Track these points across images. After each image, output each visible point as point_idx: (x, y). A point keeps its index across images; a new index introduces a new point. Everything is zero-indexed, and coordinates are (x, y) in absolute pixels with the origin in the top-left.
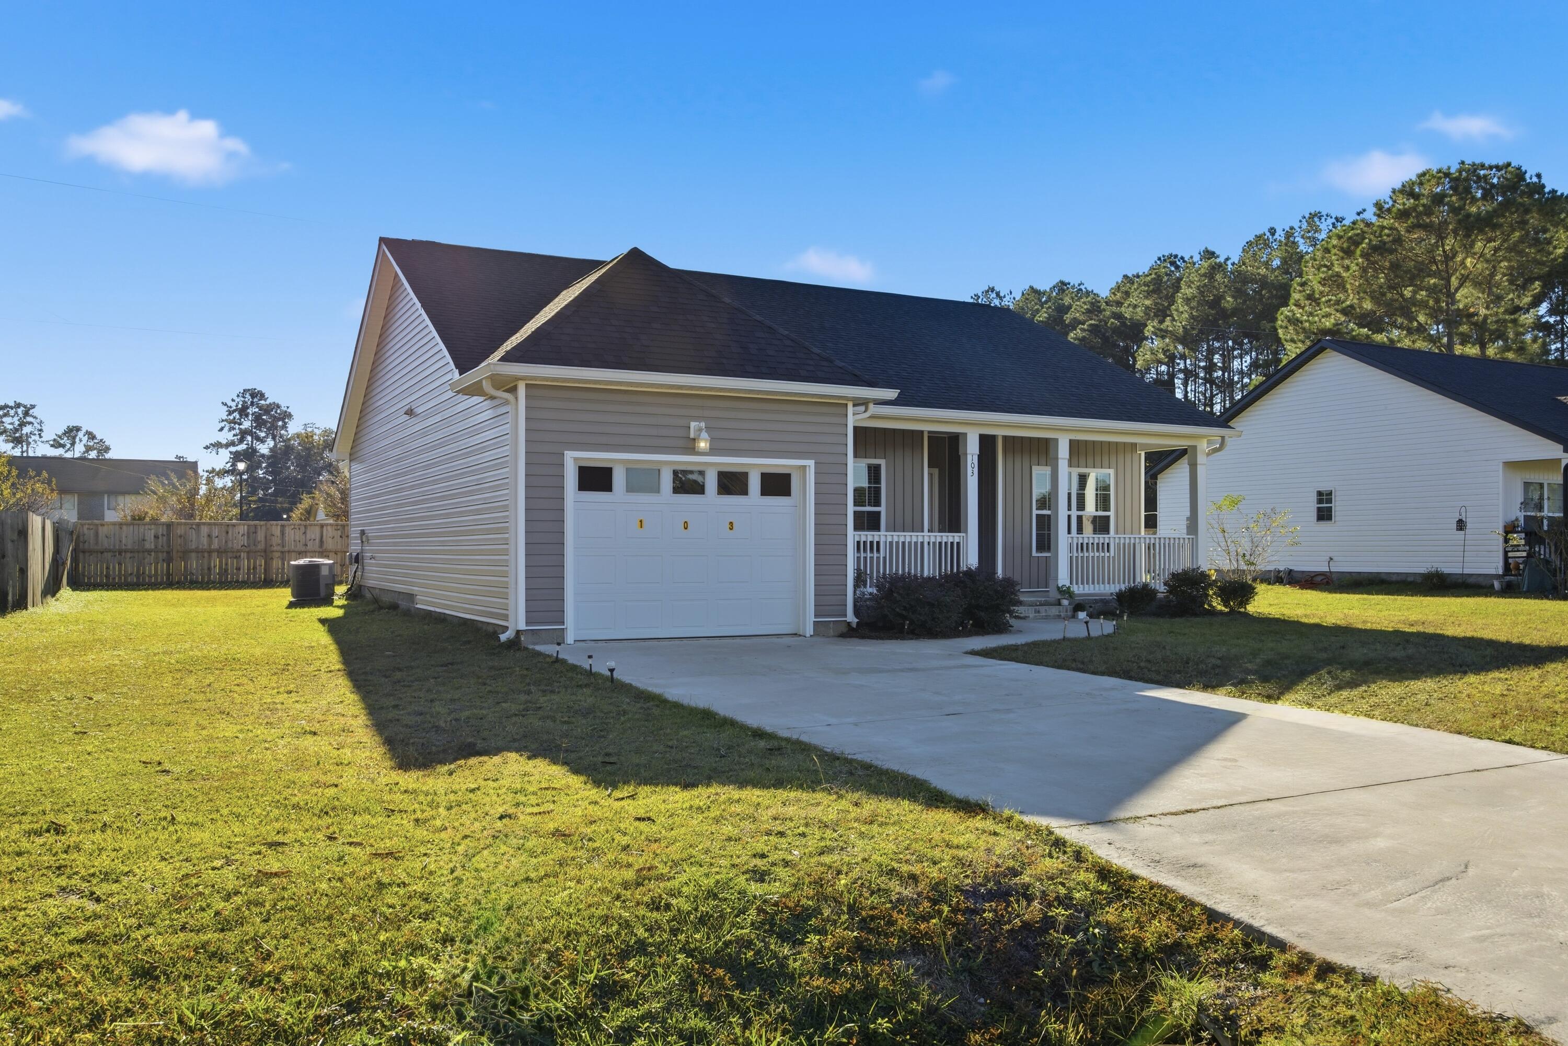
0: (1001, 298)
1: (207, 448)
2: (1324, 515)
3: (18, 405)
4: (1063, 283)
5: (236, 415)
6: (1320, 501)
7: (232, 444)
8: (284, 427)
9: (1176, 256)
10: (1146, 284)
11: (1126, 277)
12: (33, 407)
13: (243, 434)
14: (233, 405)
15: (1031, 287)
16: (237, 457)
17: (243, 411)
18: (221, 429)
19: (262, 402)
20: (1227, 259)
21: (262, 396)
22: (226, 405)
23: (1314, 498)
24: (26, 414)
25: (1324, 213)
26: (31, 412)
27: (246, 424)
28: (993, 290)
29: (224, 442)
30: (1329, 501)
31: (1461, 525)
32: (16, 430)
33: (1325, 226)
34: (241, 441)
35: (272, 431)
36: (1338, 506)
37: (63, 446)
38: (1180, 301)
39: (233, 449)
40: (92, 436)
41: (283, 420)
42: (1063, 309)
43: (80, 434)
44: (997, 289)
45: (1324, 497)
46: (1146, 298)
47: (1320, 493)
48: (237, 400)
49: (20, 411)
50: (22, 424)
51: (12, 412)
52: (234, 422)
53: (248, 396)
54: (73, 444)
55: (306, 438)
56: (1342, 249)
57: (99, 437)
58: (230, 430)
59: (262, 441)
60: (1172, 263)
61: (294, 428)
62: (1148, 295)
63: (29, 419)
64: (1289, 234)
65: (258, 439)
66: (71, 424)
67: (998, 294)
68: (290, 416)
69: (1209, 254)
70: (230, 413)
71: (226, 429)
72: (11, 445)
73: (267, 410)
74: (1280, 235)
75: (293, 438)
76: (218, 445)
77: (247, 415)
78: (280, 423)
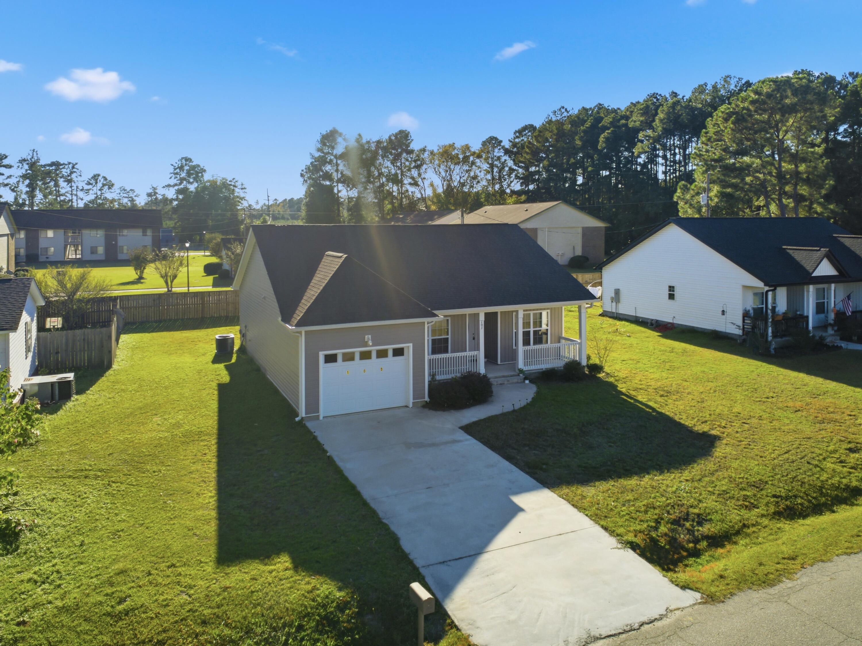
0: (568, 112)
1: (164, 187)
2: (671, 297)
3: (69, 163)
4: (600, 104)
5: (178, 170)
6: (670, 290)
7: (176, 185)
8: (202, 176)
9: (657, 94)
10: (641, 109)
11: (632, 103)
12: (76, 164)
13: (182, 180)
14: (176, 165)
15: (583, 107)
16: (179, 192)
17: (181, 168)
18: (171, 178)
19: (191, 164)
20: (684, 97)
21: (190, 160)
22: (173, 166)
23: (667, 288)
24: (73, 167)
25: (732, 76)
26: (75, 166)
27: (183, 175)
28: (563, 108)
29: (172, 184)
30: (673, 291)
31: (723, 312)
32: (68, 176)
33: (733, 82)
34: (180, 184)
35: (196, 179)
36: (677, 293)
37: (92, 184)
38: (657, 121)
39: (176, 188)
40: (105, 178)
41: (201, 173)
42: (599, 120)
43: (100, 178)
44: (565, 107)
45: (671, 288)
46: (641, 116)
47: (670, 287)
48: (178, 163)
49: (71, 166)
50: (72, 173)
51: (66, 167)
52: (177, 174)
53: (184, 161)
54: (96, 183)
55: (213, 183)
56: (723, 118)
57: (109, 179)
58: (175, 178)
59: (191, 183)
60: (656, 98)
61: (207, 177)
62: (642, 115)
63: (75, 170)
64: (715, 87)
65: (189, 182)
66: (95, 173)
67: (566, 110)
68: (205, 171)
69: (674, 94)
70: (175, 169)
71: (173, 178)
72: (66, 183)
73: (194, 168)
74: (709, 87)
75: (207, 182)
76: (169, 186)
77: (183, 171)
78: (200, 175)
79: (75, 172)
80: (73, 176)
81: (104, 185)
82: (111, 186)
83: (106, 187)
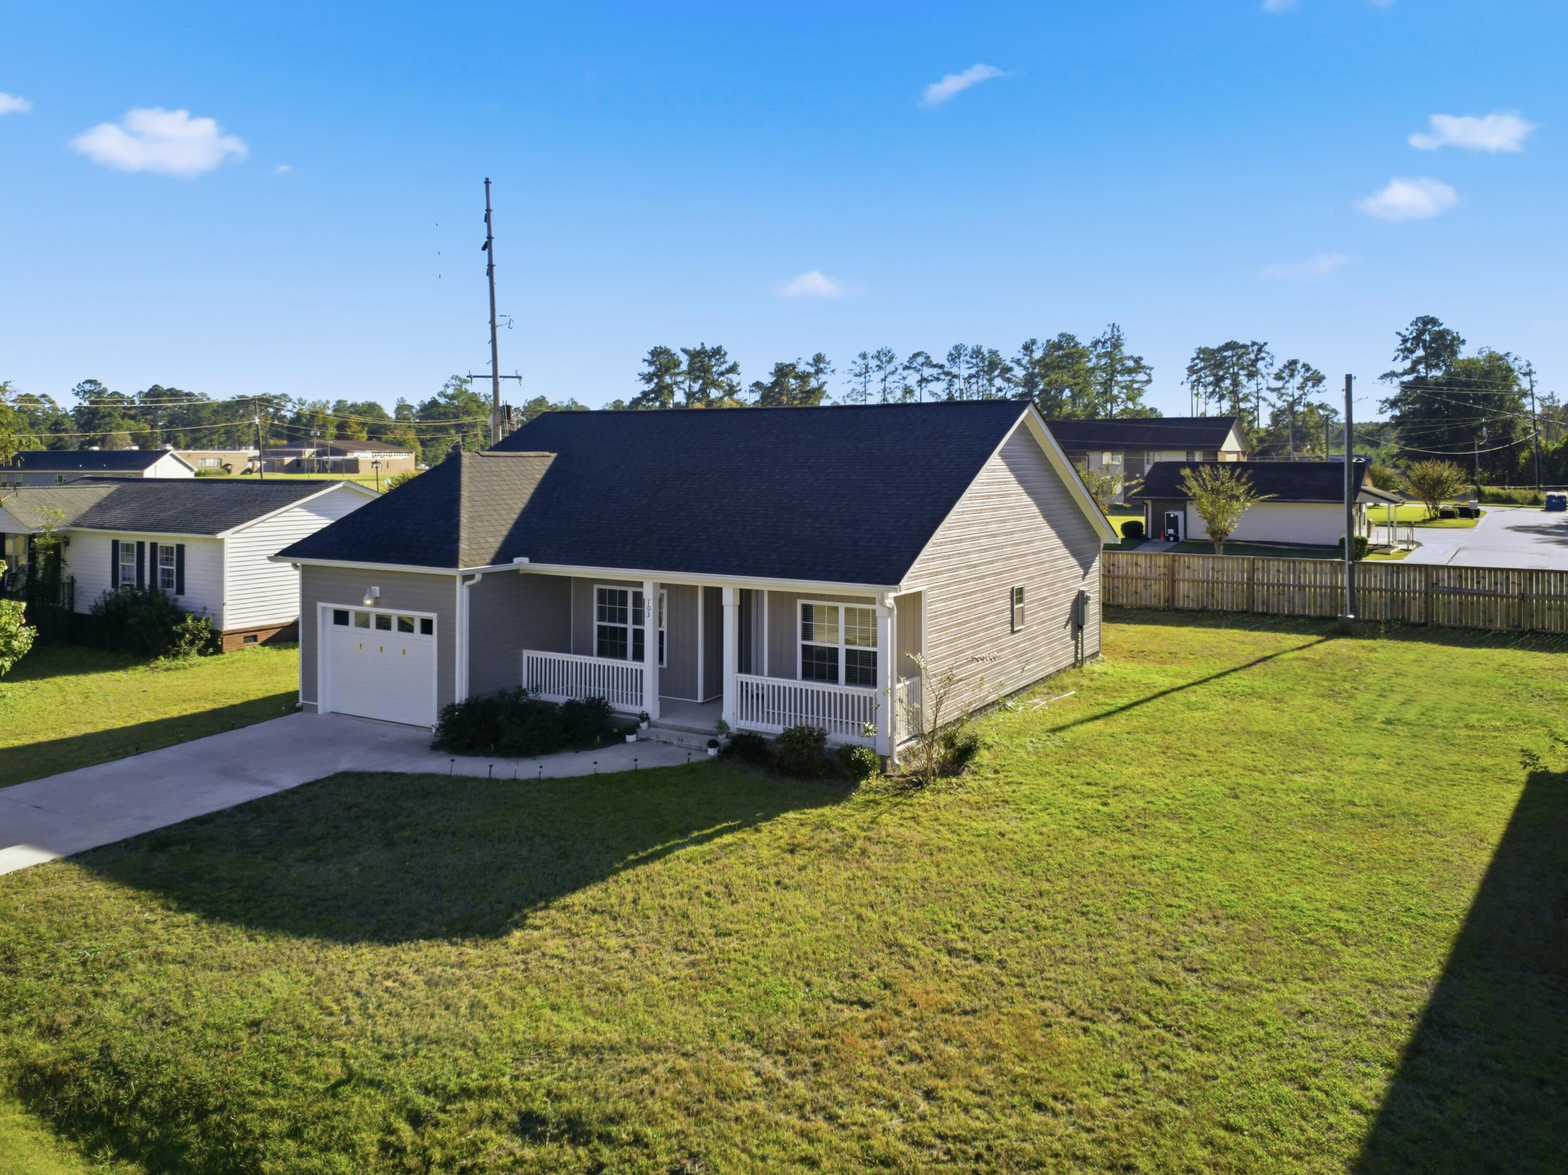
3: (1254, 344)
5: (1410, 343)
7: (1405, 373)
8: (1456, 351)
12: (1265, 343)
13: (1415, 362)
14: (1407, 333)
16: (1408, 386)
17: (1416, 338)
18: (1395, 359)
19: (1436, 328)
21: (1434, 321)
22: (1399, 334)
24: (1260, 350)
26: (1263, 348)
27: (1419, 352)
29: (1398, 370)
34: (1413, 370)
35: (1445, 359)
39: (1405, 378)
40: (1307, 368)
41: (1454, 345)
43: (1299, 366)
48: (1411, 328)
49: (1256, 348)
50: (1257, 360)
51: (1249, 350)
52: (1407, 350)
53: (1421, 323)
54: (1293, 376)
57: (1314, 368)
58: (1403, 359)
59: (1434, 368)
61: (1466, 353)
63: (1263, 355)
65: (1430, 366)
66: (1290, 358)
68: (1461, 341)
70: (1405, 341)
71: (1400, 359)
73: (1439, 336)
75: (1465, 363)
76: (1393, 374)
77: (1420, 343)
78: (1451, 349)
79: (1263, 359)
80: (1260, 365)
81: (1307, 380)
82: (1317, 379)
83: (1310, 384)
